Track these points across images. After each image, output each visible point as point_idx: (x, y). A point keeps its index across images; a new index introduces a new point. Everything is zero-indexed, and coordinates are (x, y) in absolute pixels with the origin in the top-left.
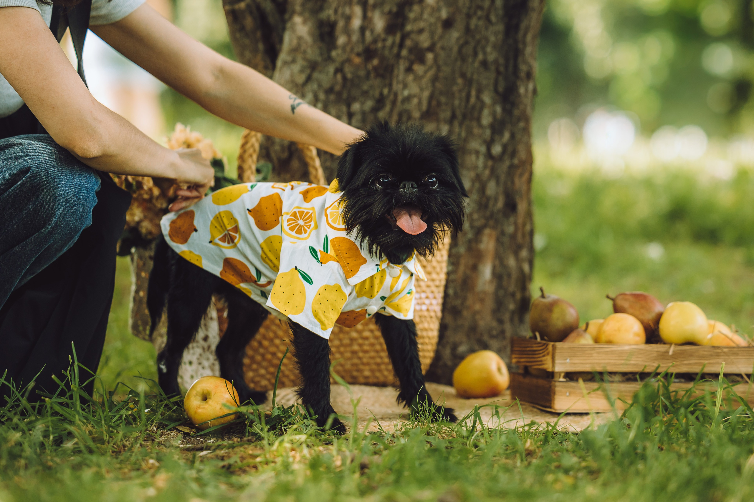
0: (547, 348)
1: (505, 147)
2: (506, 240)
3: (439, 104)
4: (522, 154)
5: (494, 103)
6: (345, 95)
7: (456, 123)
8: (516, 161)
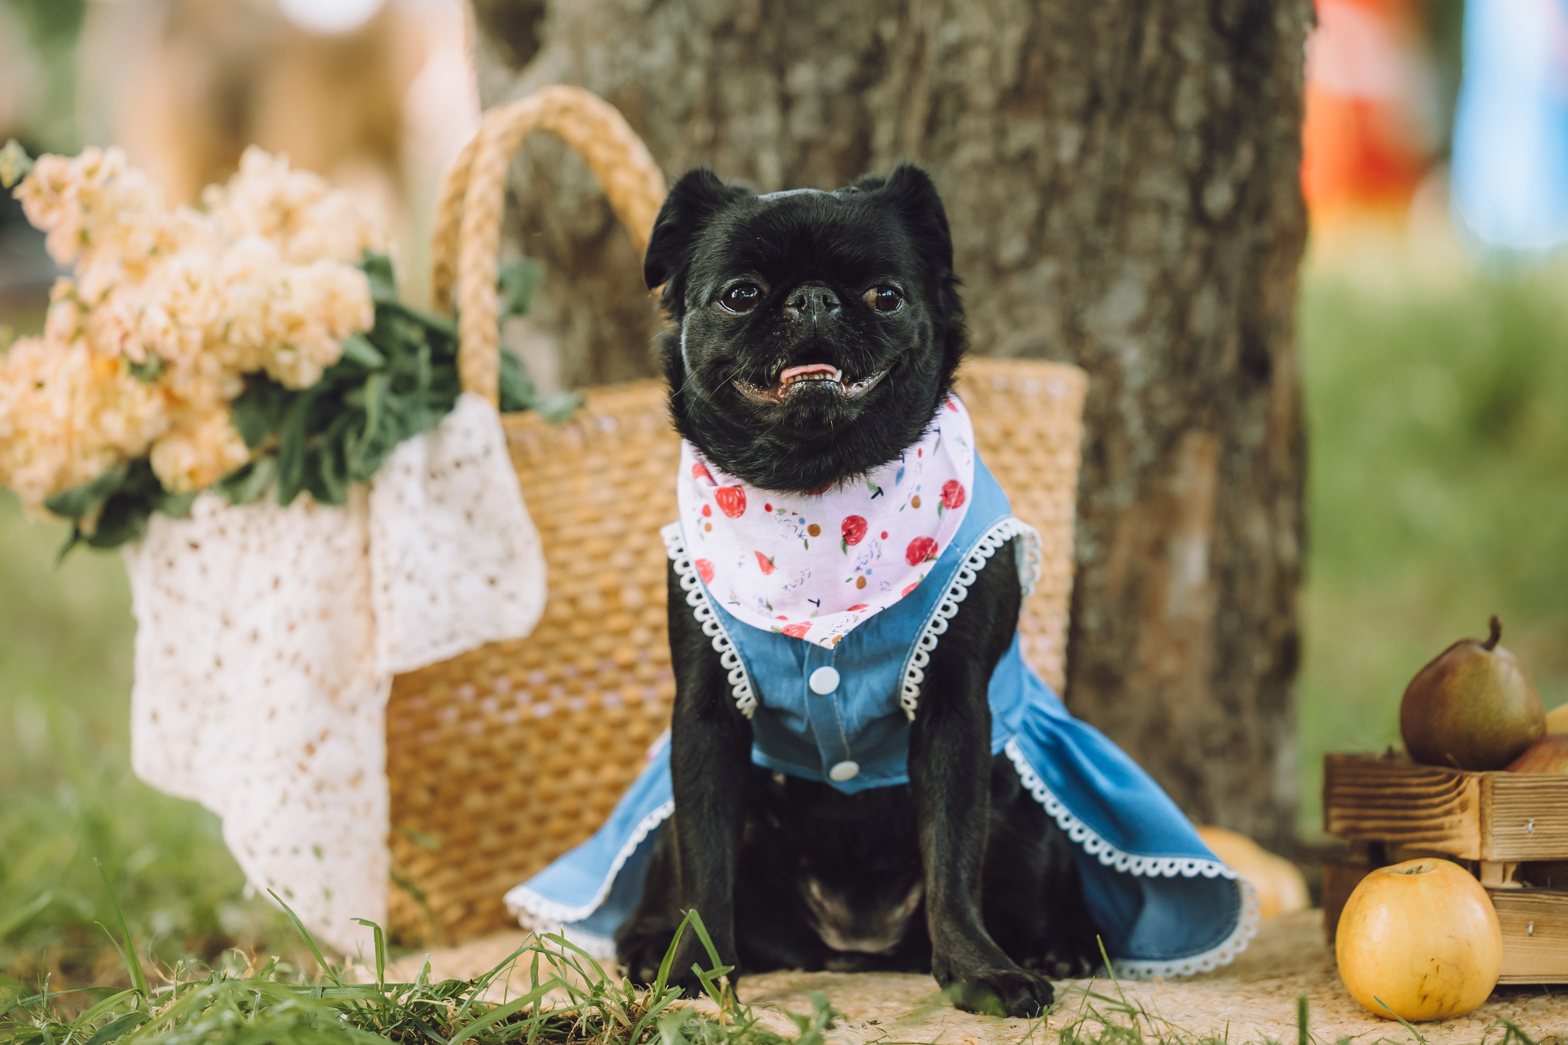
0: (1461, 787)
1: (1241, 190)
2: (1242, 465)
3: (1051, 65)
4: (1284, 212)
5: (1211, 57)
6: (768, 42)
7: (1102, 121)
8: (1267, 233)
